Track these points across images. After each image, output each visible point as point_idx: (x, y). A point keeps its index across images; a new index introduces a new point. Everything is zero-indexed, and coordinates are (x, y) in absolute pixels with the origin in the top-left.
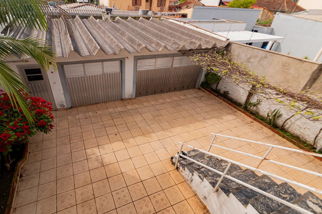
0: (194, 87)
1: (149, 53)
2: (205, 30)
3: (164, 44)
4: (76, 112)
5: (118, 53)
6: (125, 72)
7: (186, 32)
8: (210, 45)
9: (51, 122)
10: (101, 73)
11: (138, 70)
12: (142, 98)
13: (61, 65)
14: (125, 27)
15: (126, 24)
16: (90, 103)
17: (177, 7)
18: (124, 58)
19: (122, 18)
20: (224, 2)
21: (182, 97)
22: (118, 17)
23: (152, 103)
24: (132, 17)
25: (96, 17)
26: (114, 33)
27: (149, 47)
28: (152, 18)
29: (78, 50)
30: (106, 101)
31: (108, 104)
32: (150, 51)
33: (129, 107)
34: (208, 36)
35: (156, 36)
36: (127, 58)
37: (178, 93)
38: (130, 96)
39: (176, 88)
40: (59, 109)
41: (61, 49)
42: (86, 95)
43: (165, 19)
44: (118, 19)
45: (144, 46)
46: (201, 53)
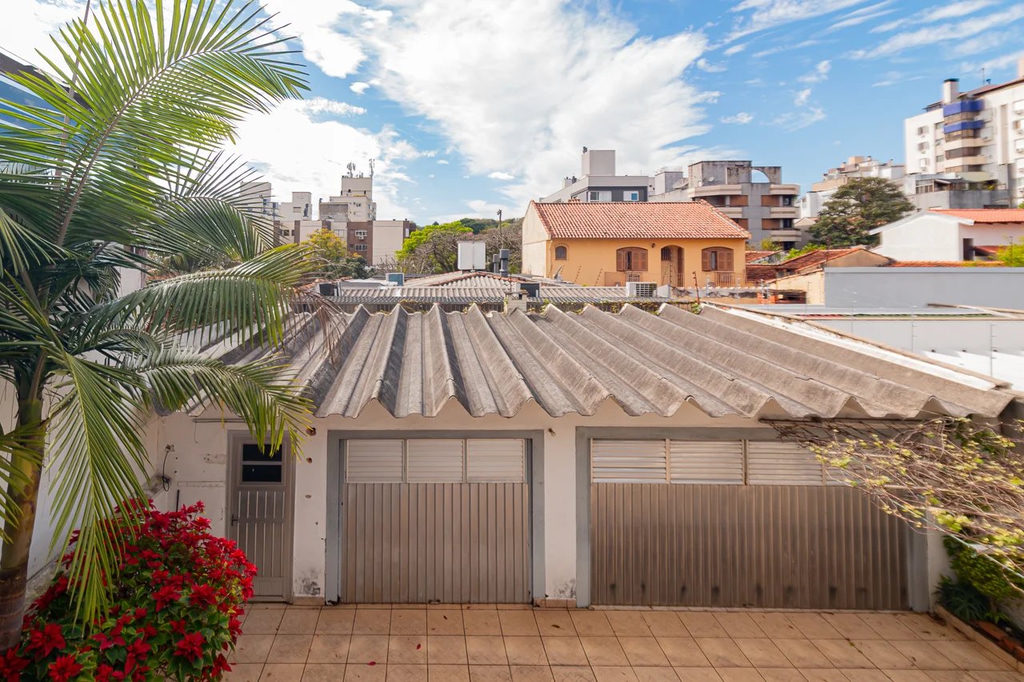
0: (900, 602)
1: (627, 421)
2: (880, 347)
3: (682, 392)
4: (349, 625)
5: (511, 414)
6: (542, 483)
7: (793, 351)
8: (909, 402)
9: (226, 648)
10: (456, 478)
11: (595, 481)
12: (624, 616)
13: (340, 440)
14: (567, 332)
15: (570, 323)
16: (404, 598)
17: (777, 270)
18: (541, 432)
19: (563, 306)
20: (987, 250)
21: (836, 651)
22: (550, 305)
23: (669, 649)
24: (596, 305)
25: (485, 307)
26: (524, 349)
27: (630, 400)
28: (663, 306)
29: (395, 397)
30: (465, 598)
31: (475, 616)
32: (632, 414)
33: (557, 648)
34: (902, 369)
35: (670, 361)
36: (550, 430)
37: (808, 621)
38: (568, 593)
39: (790, 590)
40: (298, 598)
41: (350, 391)
42: (395, 559)
43: (713, 307)
44: (551, 310)
45: (605, 393)
46: (865, 434)
